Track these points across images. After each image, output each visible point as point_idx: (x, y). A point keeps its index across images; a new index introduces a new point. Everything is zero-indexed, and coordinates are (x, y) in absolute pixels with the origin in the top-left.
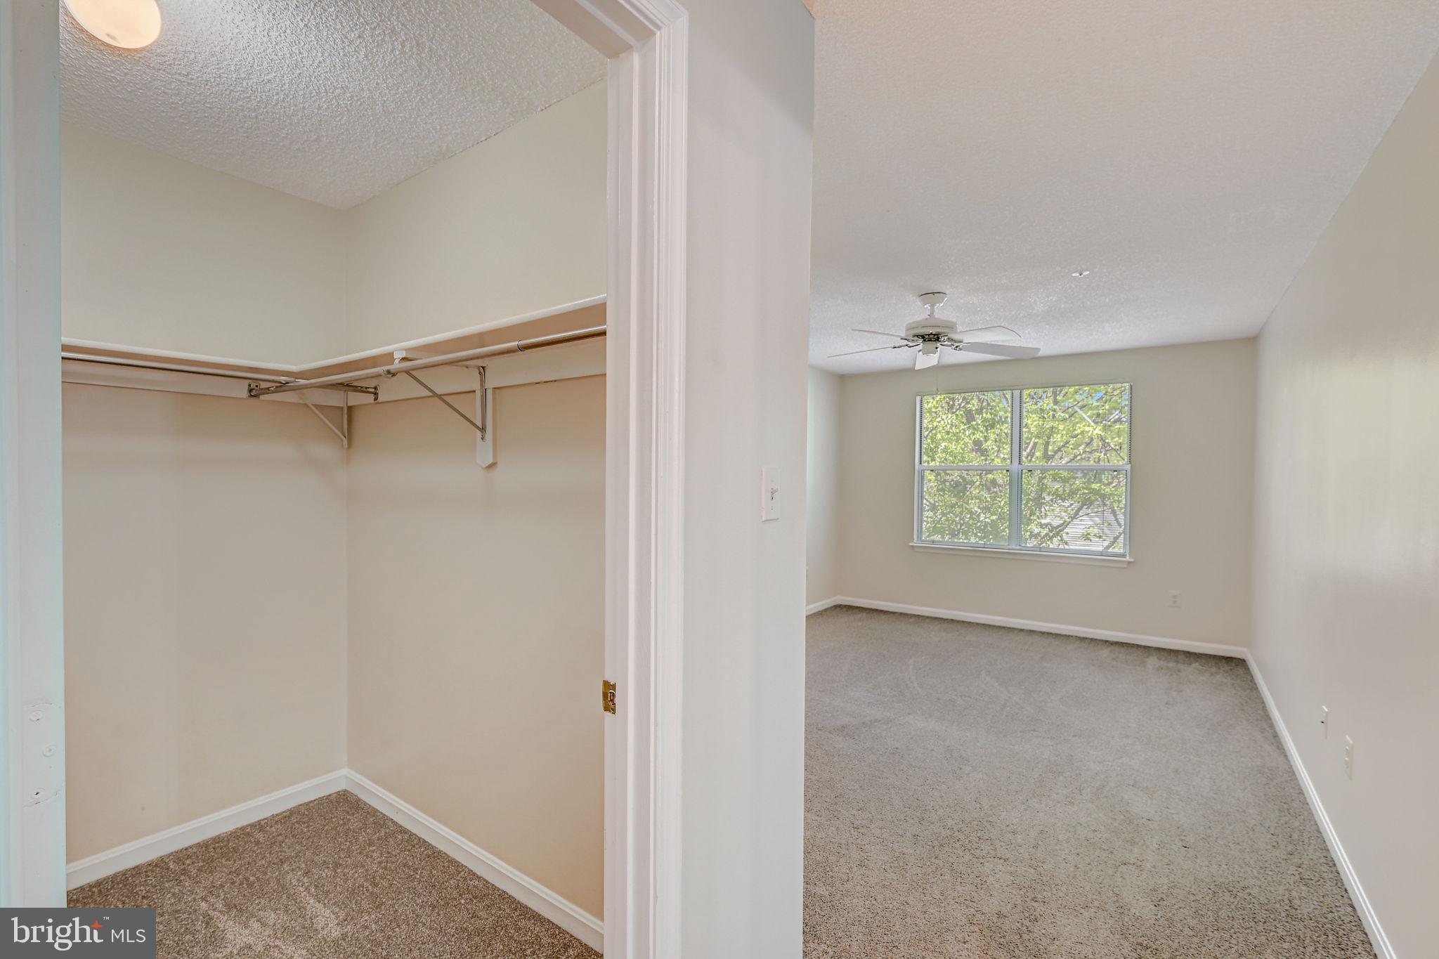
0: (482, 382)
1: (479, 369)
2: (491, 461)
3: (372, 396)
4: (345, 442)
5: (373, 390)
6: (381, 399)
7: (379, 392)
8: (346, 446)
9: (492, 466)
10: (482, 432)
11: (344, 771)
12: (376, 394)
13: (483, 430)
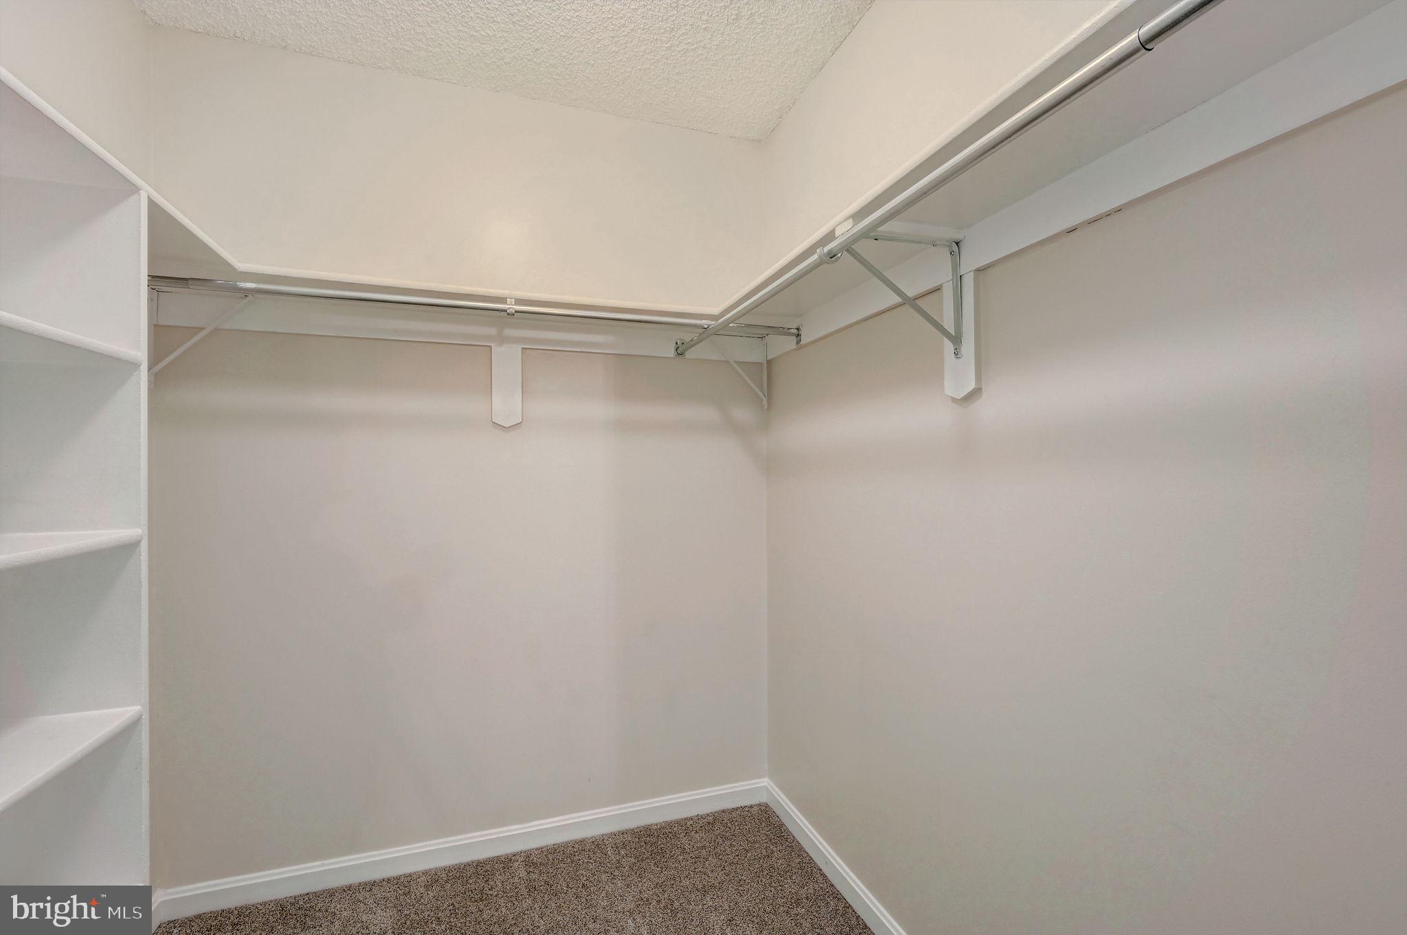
0: (956, 267)
1: (950, 247)
2: (972, 386)
3: (794, 339)
4: (765, 402)
5: (795, 331)
6: (804, 340)
7: (802, 333)
8: (766, 406)
9: (975, 393)
10: (954, 343)
11: (765, 782)
12: (798, 335)
13: (957, 340)
